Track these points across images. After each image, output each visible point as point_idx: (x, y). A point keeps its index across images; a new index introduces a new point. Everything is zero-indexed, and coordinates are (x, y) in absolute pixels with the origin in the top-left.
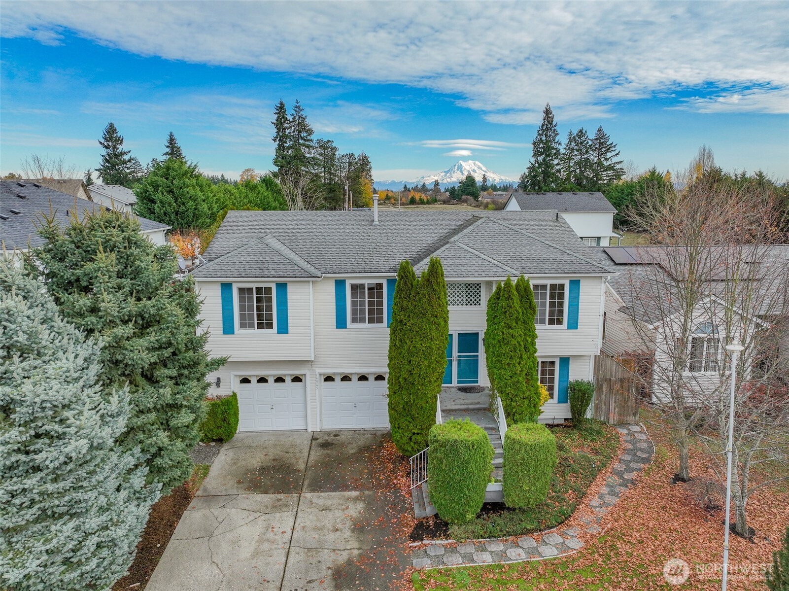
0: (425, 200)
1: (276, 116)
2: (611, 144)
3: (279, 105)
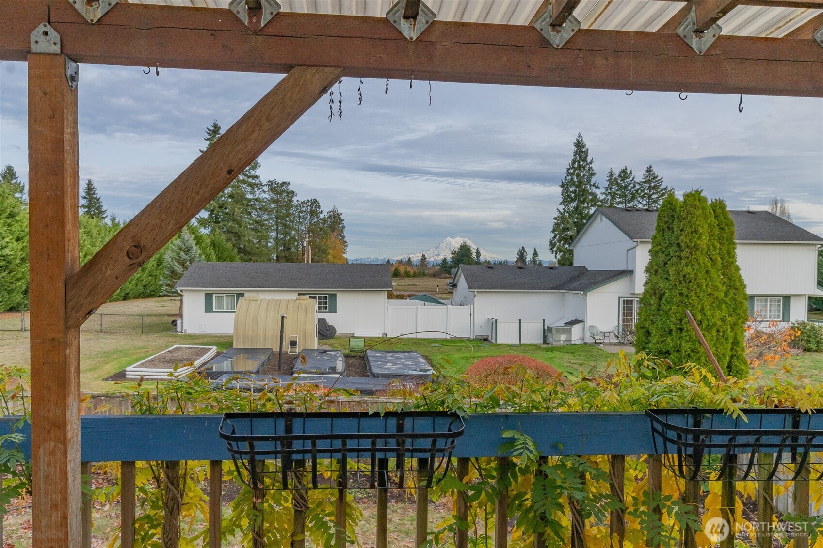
0: (412, 274)
1: (208, 142)
2: (665, 189)
3: (212, 129)
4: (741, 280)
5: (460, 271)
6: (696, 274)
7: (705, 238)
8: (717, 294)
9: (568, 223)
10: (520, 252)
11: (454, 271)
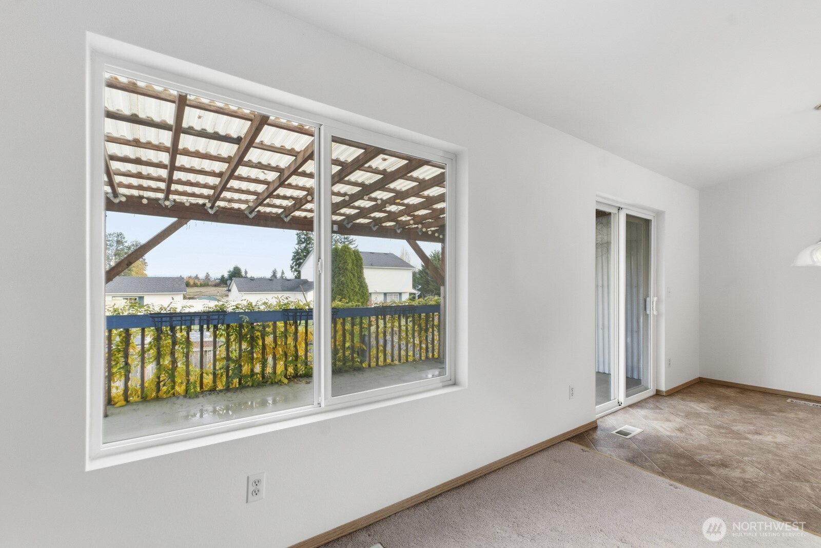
0: (199, 285)
4: (365, 283)
5: (233, 281)
6: (346, 281)
7: (350, 265)
8: (355, 289)
9: (300, 255)
10: (274, 271)
11: (229, 282)
